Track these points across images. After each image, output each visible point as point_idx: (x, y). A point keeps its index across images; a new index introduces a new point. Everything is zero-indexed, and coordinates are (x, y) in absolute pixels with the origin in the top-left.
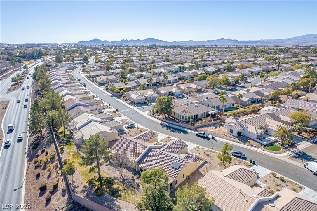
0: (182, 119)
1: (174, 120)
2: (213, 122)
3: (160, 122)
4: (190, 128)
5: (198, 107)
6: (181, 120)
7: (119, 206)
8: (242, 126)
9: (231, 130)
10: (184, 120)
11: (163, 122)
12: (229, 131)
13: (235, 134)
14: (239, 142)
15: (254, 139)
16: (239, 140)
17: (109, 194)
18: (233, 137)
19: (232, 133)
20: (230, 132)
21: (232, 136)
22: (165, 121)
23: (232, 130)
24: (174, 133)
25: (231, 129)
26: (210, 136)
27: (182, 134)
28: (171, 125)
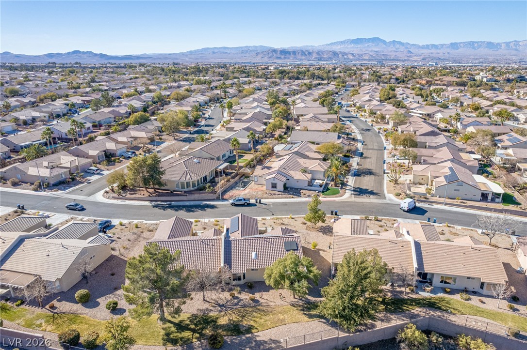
0: (187, 187)
1: (172, 193)
2: (232, 181)
3: (147, 203)
4: (211, 198)
5: (199, 162)
6: (186, 189)
7: (271, 340)
8: (284, 175)
9: (272, 184)
10: (191, 188)
11: (154, 203)
12: (270, 186)
13: (280, 187)
14: (292, 197)
15: (306, 188)
16: (290, 194)
17: (232, 335)
18: (280, 193)
19: (276, 187)
20: (272, 187)
21: (277, 193)
22: (155, 199)
23: (276, 184)
24: (196, 213)
25: (274, 182)
26: (253, 201)
27: (208, 210)
28: (173, 203)
